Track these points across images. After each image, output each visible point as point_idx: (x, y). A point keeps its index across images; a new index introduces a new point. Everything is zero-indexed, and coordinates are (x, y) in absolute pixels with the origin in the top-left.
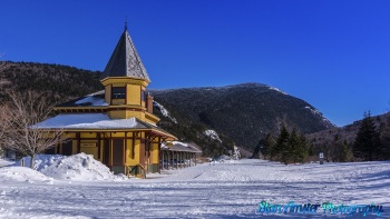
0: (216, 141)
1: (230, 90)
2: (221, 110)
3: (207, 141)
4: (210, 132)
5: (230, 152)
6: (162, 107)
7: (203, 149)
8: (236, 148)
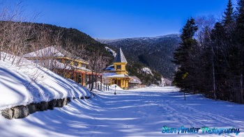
0: (150, 75)
1: (160, 39)
2: (154, 54)
3: (144, 75)
4: (146, 69)
5: (159, 82)
6: (114, 52)
7: (141, 80)
8: (162, 79)
